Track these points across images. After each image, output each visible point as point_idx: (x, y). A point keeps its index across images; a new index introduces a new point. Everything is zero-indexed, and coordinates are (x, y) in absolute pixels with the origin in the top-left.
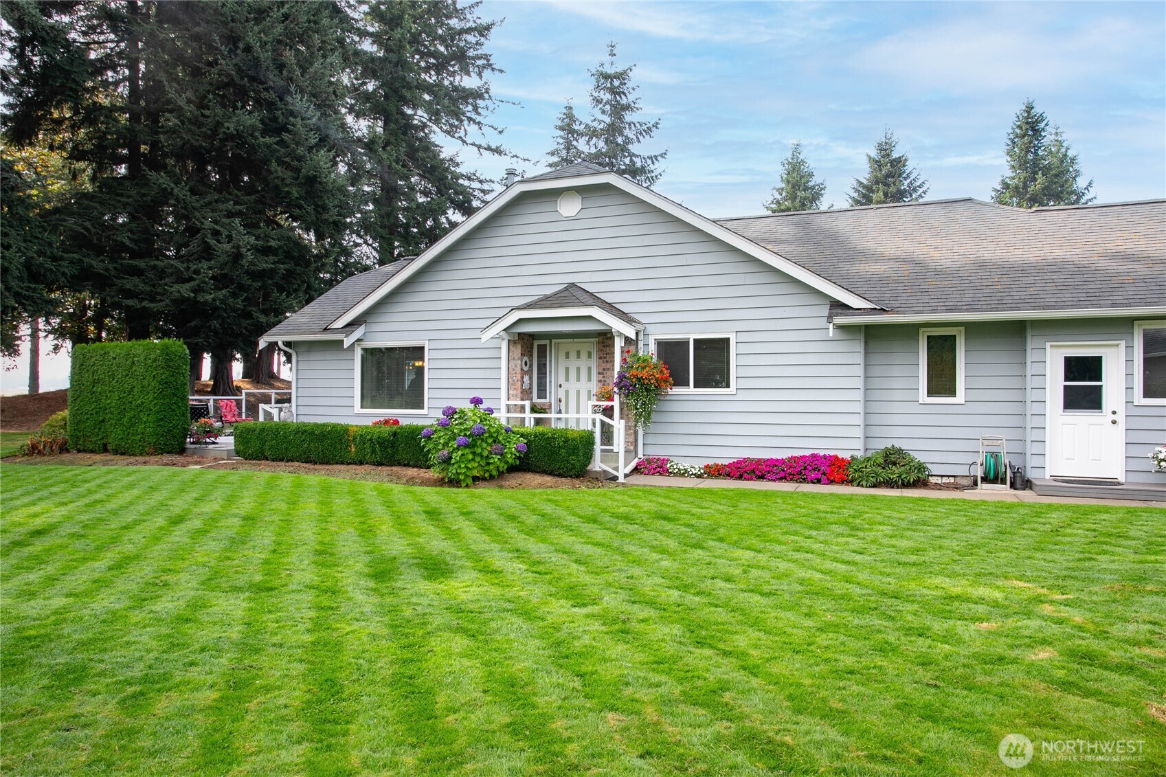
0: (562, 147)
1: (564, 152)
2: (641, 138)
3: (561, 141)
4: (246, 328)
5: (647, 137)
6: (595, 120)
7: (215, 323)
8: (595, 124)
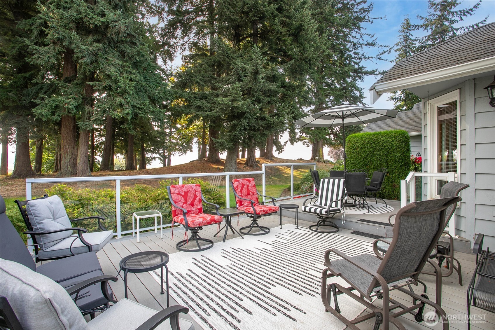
0: (403, 40)
1: (404, 42)
2: (463, 17)
3: (401, 37)
4: (262, 126)
5: (469, 15)
6: (431, 15)
7: (244, 122)
8: (431, 17)
